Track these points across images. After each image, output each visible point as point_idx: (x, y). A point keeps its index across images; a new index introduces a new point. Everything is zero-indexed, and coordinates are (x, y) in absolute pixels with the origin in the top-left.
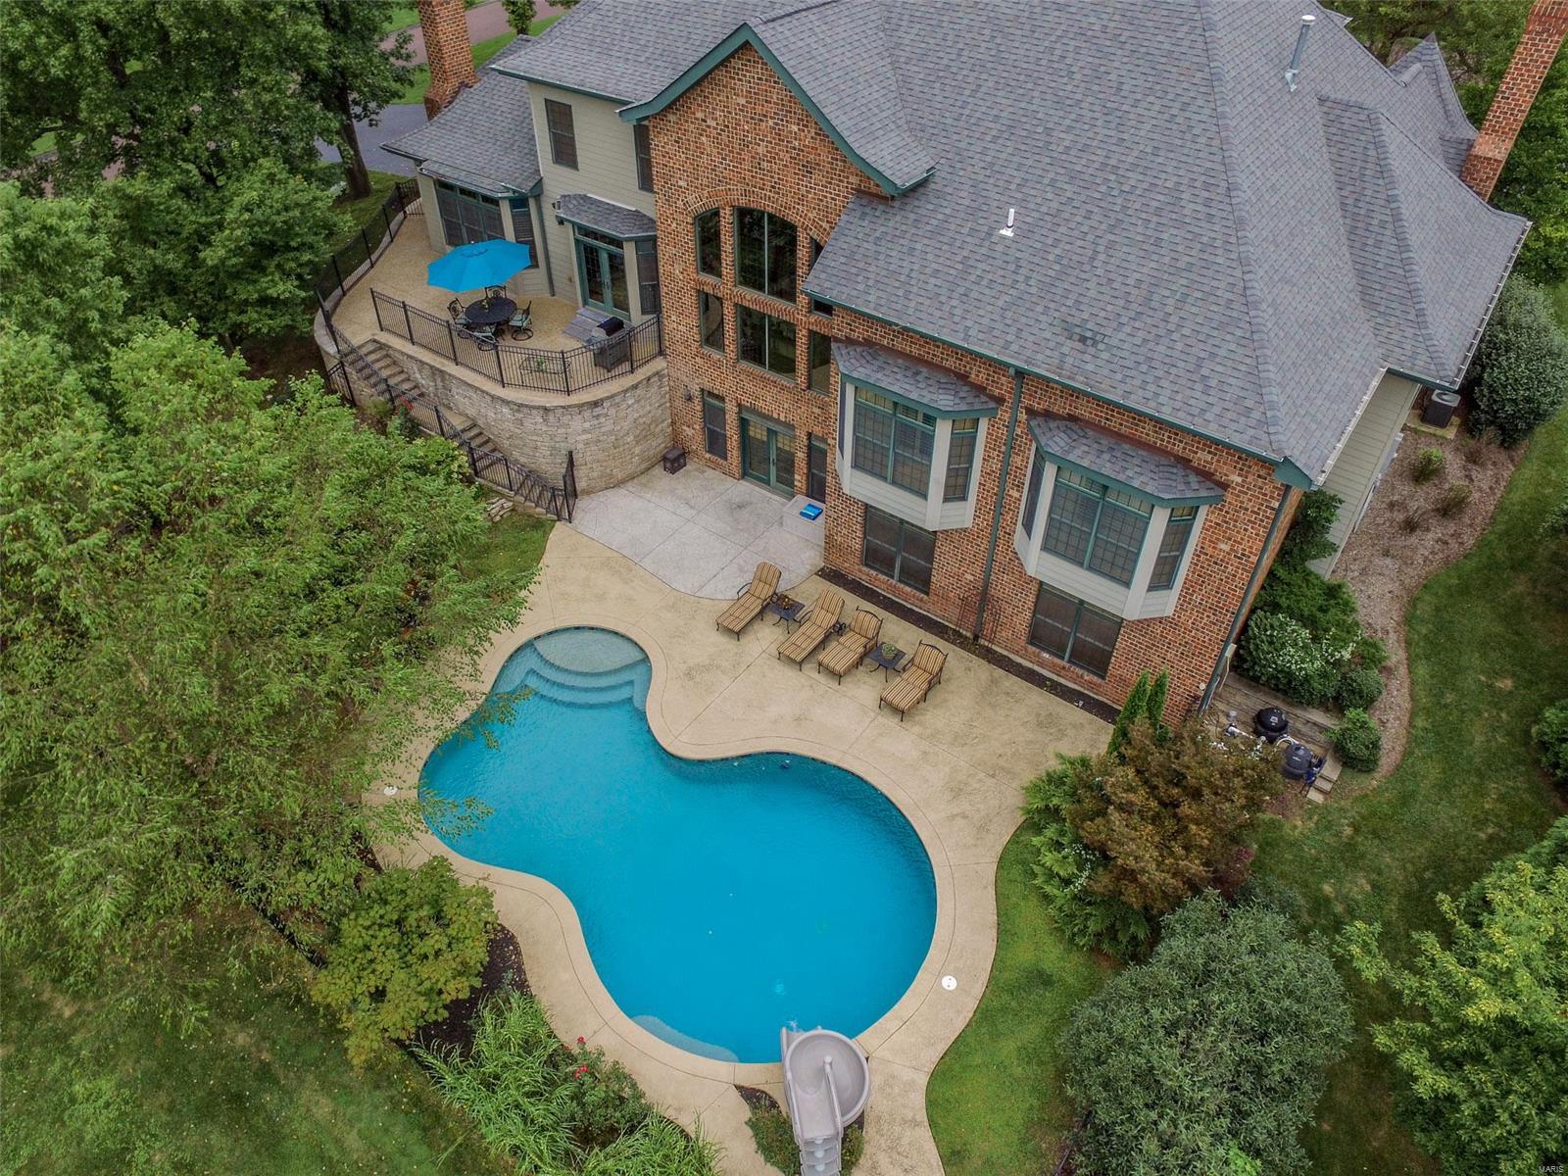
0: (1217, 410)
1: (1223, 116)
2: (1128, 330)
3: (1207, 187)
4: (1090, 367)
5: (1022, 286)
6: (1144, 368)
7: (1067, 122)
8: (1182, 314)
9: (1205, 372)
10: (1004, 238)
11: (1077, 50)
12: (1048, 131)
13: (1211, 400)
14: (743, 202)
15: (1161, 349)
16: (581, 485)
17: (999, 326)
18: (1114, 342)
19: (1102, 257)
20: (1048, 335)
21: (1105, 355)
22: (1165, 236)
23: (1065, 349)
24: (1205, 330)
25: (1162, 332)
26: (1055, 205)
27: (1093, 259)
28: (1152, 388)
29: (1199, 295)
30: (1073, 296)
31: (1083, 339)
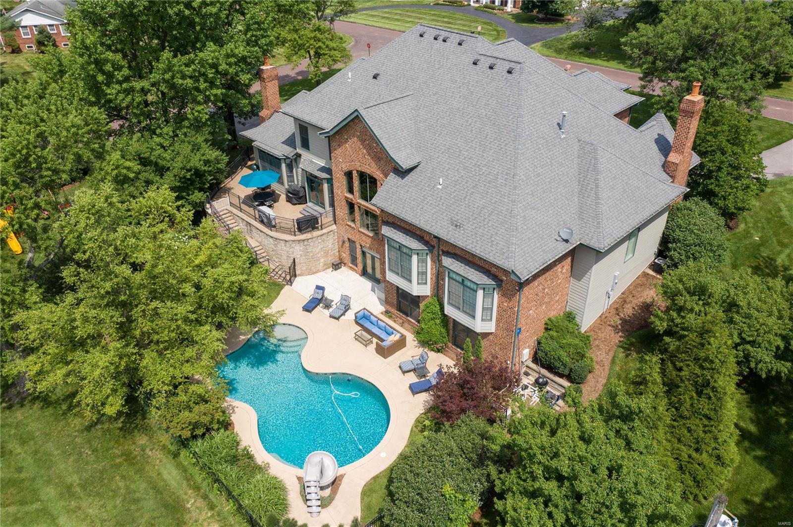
0: (494, 252)
1: (518, 149)
2: (471, 223)
3: (507, 174)
4: (457, 236)
5: (441, 206)
6: (474, 237)
7: (467, 148)
8: (490, 219)
9: (493, 239)
10: (438, 188)
11: (476, 122)
12: (460, 151)
13: (493, 249)
14: (359, 169)
15: (481, 230)
16: (298, 272)
17: (430, 220)
18: (466, 227)
19: (468, 197)
20: (445, 224)
21: (462, 232)
22: (490, 191)
23: (450, 229)
24: (496, 225)
25: (482, 225)
26: (457, 178)
27: (465, 198)
28: (474, 244)
29: (496, 212)
30: (456, 211)
31: (456, 226)
